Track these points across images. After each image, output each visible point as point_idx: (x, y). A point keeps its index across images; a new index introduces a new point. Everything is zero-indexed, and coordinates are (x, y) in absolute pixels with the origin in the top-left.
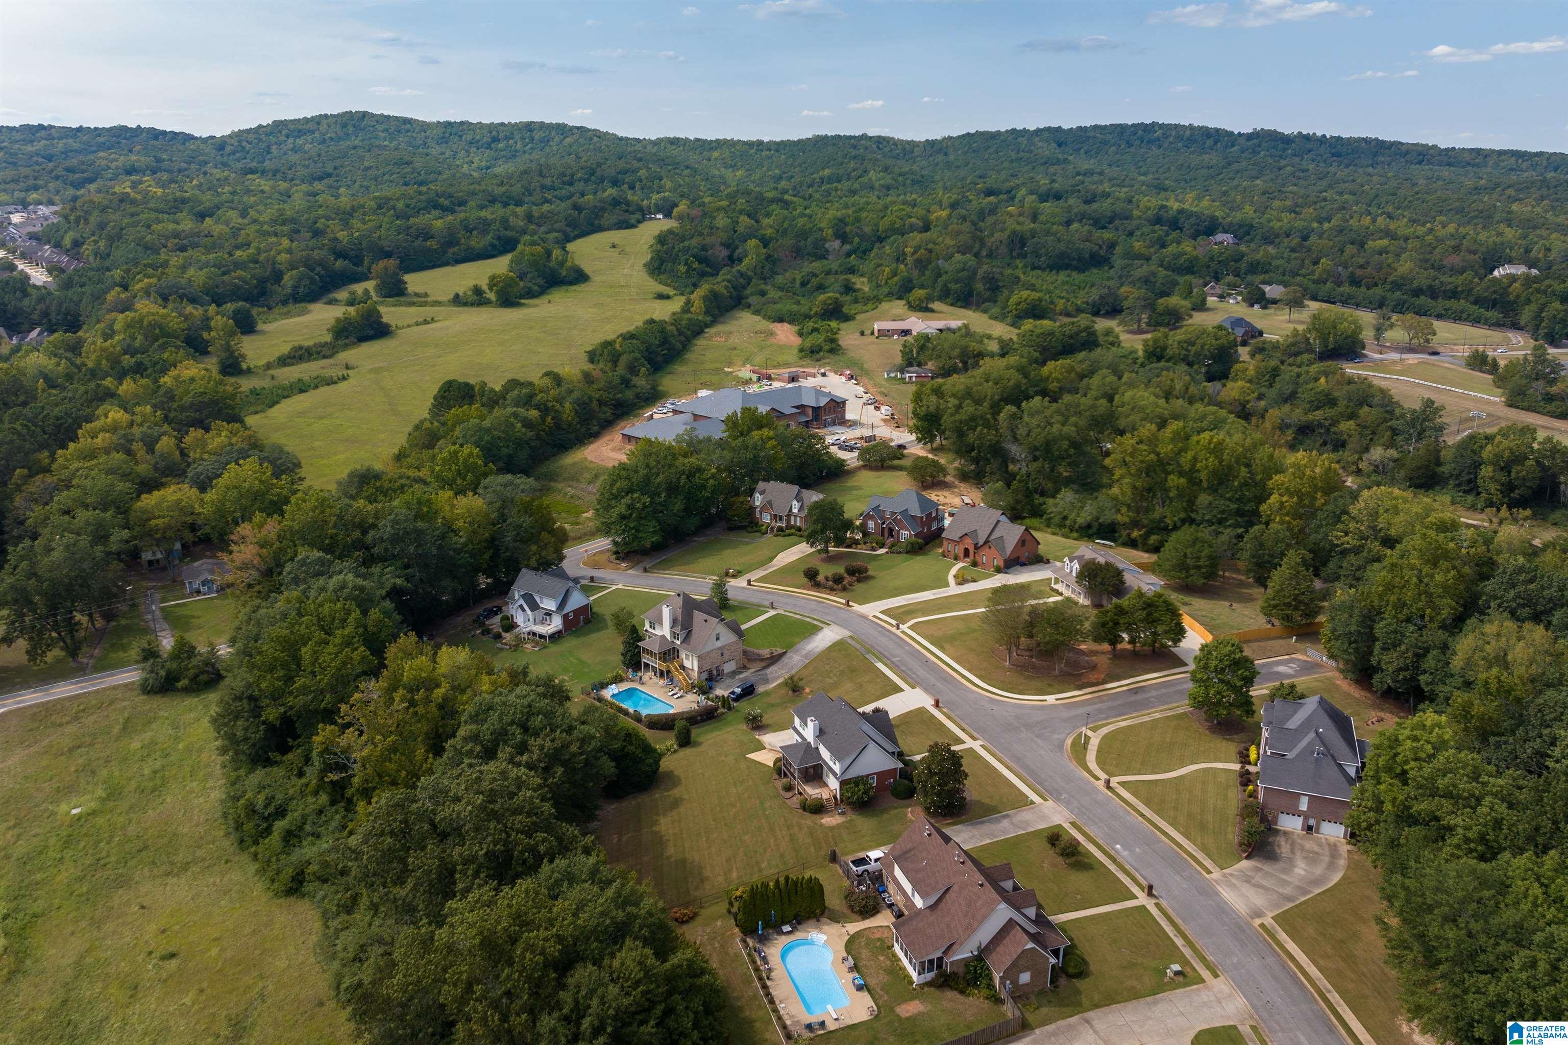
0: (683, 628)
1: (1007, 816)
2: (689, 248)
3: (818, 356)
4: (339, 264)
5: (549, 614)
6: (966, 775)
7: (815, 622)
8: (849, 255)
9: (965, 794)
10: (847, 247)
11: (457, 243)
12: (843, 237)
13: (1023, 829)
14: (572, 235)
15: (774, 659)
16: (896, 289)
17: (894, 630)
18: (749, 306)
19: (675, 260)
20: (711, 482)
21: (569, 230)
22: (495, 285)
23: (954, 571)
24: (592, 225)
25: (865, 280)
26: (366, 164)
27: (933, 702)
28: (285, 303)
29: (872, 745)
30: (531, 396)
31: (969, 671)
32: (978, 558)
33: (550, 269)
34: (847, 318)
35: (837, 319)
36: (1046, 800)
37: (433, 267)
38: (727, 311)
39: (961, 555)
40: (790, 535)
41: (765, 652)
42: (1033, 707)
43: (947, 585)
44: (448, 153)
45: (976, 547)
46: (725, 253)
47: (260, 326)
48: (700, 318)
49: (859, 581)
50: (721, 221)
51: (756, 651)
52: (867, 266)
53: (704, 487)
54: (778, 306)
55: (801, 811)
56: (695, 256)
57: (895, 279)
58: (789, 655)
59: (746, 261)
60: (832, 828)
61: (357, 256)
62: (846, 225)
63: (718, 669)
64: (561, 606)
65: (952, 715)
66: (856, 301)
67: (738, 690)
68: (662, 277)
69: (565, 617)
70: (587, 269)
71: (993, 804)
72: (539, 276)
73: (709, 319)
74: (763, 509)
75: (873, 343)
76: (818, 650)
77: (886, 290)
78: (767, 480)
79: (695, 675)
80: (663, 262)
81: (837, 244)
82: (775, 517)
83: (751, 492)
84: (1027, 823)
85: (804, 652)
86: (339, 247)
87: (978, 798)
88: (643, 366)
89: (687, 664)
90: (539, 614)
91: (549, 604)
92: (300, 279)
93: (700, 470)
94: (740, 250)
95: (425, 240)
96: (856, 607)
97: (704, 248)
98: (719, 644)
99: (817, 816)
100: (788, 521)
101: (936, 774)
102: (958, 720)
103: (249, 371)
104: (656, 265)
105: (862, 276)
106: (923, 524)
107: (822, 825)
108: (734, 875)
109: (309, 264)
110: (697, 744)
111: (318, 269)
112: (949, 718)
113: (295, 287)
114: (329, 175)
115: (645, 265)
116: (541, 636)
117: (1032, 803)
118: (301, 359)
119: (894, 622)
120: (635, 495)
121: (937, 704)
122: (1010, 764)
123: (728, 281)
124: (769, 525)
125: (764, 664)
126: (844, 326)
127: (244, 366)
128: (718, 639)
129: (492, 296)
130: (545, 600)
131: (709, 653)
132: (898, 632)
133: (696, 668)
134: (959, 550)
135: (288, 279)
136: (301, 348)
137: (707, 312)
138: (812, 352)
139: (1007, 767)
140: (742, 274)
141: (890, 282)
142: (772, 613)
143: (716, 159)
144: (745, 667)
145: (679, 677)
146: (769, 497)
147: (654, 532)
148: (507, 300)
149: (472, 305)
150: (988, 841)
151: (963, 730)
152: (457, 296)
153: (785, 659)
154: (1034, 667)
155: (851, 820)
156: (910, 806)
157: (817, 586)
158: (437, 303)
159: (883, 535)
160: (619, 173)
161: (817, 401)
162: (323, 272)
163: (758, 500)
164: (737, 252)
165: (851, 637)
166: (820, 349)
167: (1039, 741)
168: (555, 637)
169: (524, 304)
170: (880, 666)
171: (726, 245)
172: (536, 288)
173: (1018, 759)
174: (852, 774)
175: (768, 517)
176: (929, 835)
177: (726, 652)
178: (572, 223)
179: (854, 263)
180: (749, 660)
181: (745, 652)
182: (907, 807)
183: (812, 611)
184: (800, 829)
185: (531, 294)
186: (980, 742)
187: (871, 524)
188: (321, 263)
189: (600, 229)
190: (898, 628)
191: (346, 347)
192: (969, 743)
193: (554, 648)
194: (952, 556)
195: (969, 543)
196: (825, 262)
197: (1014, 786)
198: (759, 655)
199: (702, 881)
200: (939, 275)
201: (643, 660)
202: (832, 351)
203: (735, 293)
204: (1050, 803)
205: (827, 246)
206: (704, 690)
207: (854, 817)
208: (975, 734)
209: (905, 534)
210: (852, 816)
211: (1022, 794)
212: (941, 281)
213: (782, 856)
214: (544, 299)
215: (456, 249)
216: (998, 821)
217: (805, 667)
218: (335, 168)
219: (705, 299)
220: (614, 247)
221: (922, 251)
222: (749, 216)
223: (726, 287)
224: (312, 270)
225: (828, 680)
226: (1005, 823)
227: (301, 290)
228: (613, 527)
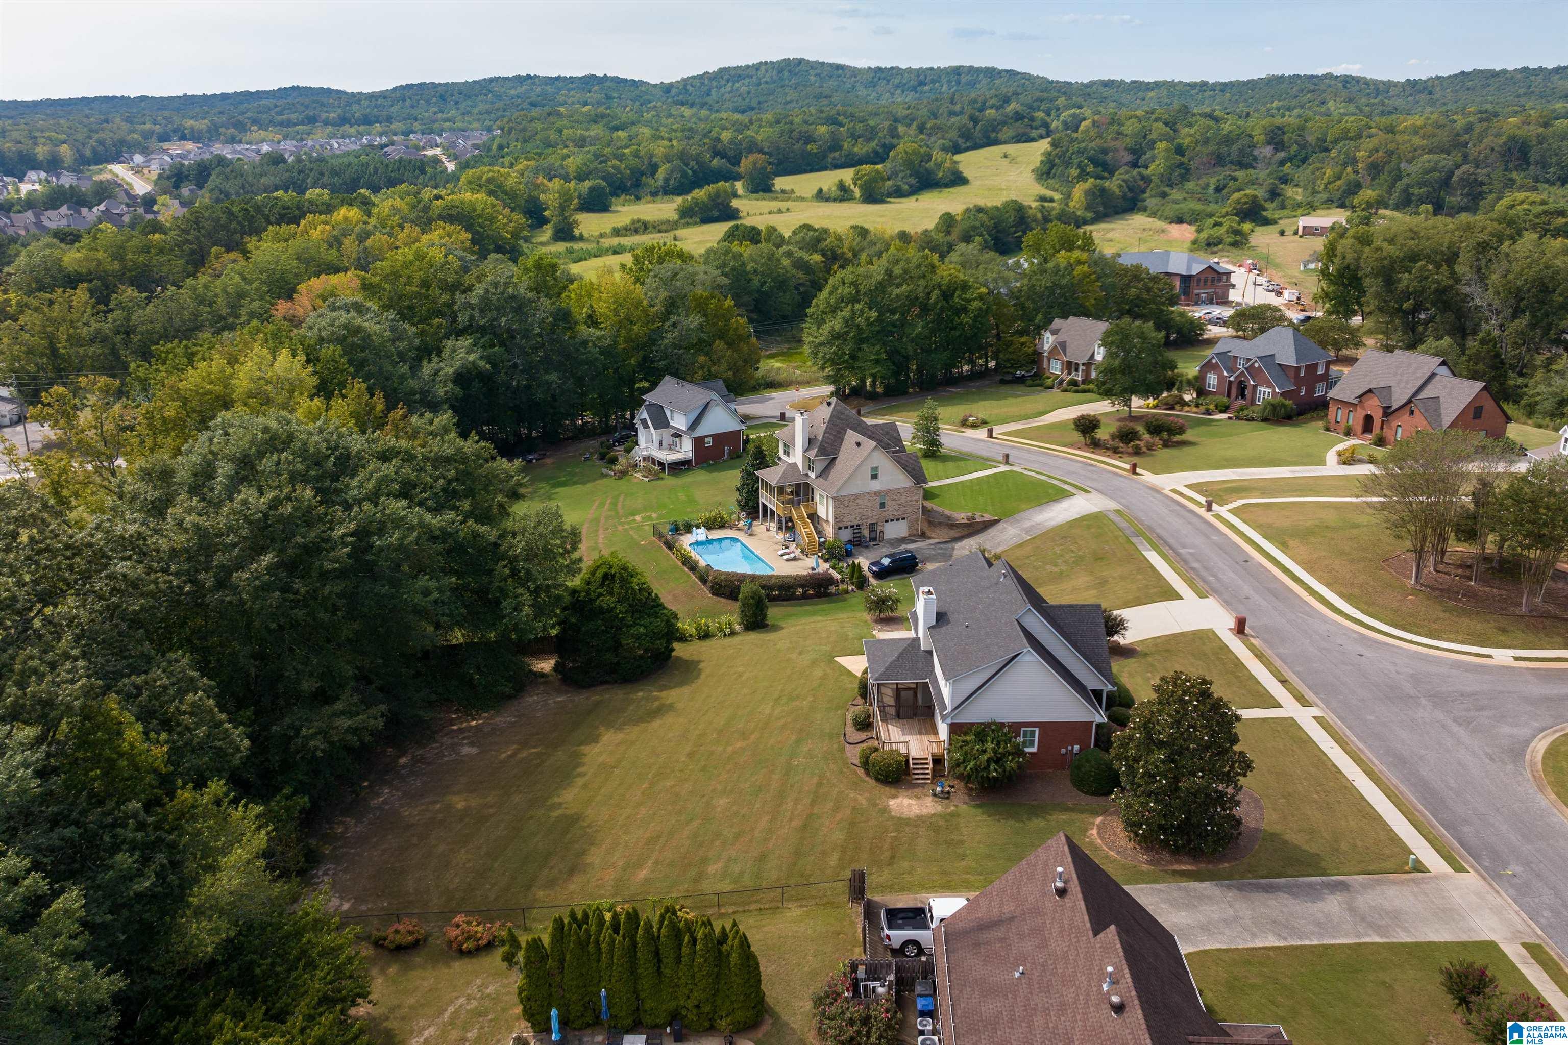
0: (823, 451)
1: (1343, 887)
2: (1085, 149)
3: (1215, 249)
4: (716, 162)
5: (677, 435)
6: (1247, 766)
7: (1066, 487)
8: (1282, 163)
9: (1238, 811)
10: (1282, 155)
11: (841, 148)
12: (1279, 146)
13: (1378, 929)
14: (964, 146)
15: (974, 528)
16: (1338, 195)
17: (1202, 512)
18: (1145, 209)
19: (1068, 164)
20: (976, 304)
21: (960, 141)
22: (859, 179)
23: (1341, 447)
24: (988, 138)
25: (1300, 190)
26: (788, 99)
27: (1232, 624)
28: (654, 194)
29: (1030, 657)
30: (819, 240)
31: (1328, 585)
32: (1388, 433)
33: (926, 169)
34: (1267, 222)
35: (1253, 221)
36: (1459, 869)
37: (811, 171)
38: (1117, 213)
39: (1359, 428)
40: (1084, 391)
41: (961, 516)
42: (1457, 665)
43: (1322, 462)
44: (874, 95)
45: (1387, 412)
46: (1128, 158)
47: (613, 208)
48: (1079, 213)
49: (1166, 445)
50: (1130, 127)
51: (947, 512)
52: (1303, 174)
53: (965, 310)
54: (1182, 205)
55: (861, 772)
56: (1091, 159)
57: (1338, 183)
58: (1000, 526)
59: (1152, 167)
60: (902, 822)
61: (735, 157)
62: (1284, 133)
63: (872, 527)
64: (693, 426)
65: (1268, 652)
66: (1283, 207)
67: (886, 561)
68: (1051, 181)
69: (698, 442)
70: (967, 173)
71: (1313, 848)
72: (911, 175)
73: (1089, 215)
74: (1053, 351)
75: (1293, 242)
76: (1052, 523)
77: (1324, 196)
78: (1065, 317)
79: (829, 530)
80: (1052, 165)
81: (1268, 151)
82: (1070, 366)
83: (1039, 330)
84: (1396, 916)
85: (1027, 524)
86: (719, 146)
87: (1277, 828)
88: (981, 235)
89: (821, 511)
90: (666, 433)
91: (679, 422)
92: (672, 172)
93: (965, 287)
94: (1148, 156)
95: (806, 143)
96: (1147, 477)
97: (1105, 151)
98: (876, 486)
99: (887, 790)
100: (1087, 373)
101: (1161, 745)
102: (1278, 663)
103: (581, 238)
104: (1045, 169)
105: (1297, 185)
106: (1298, 381)
107: (885, 810)
108: (643, 874)
109: (683, 156)
110: (776, 628)
111: (693, 163)
112: (1259, 655)
113: (667, 180)
114: (753, 109)
115: (1033, 171)
116: (661, 464)
117: (1419, 867)
118: (636, 231)
119: (1203, 500)
120: (858, 307)
121: (1240, 628)
122: (1378, 766)
123: (1124, 181)
124: (1058, 376)
125: (953, 533)
126: (1259, 229)
127: (577, 232)
128: (874, 476)
129: (857, 193)
130: (676, 416)
131: (856, 496)
132: (1208, 516)
133: (831, 519)
134: (1356, 420)
135: (661, 173)
136: (639, 221)
137: (1088, 208)
138: (1208, 245)
139: (1370, 774)
140: (1143, 178)
141: (1330, 187)
142: (1003, 468)
143: (1151, 98)
144: (923, 536)
145: (805, 530)
146: (1062, 337)
147: (877, 362)
148: (870, 196)
149: (835, 200)
150: (1272, 941)
151: (1284, 682)
152: (820, 191)
153: (992, 532)
154: (1471, 595)
155: (952, 815)
156: (1104, 812)
157: (1096, 445)
158: (802, 199)
159: (1229, 395)
160: (1036, 100)
161: (1189, 267)
162: (696, 167)
163: (1048, 340)
164: (1144, 157)
165: (1117, 511)
166: (1220, 242)
167: (1461, 732)
168: (678, 468)
169: (889, 202)
170: (1153, 558)
171: (1132, 151)
172: (906, 187)
173: (1400, 762)
174: (977, 714)
175: (1059, 366)
176: (1061, 893)
177: (889, 503)
178: (966, 135)
179: (1289, 171)
180: (931, 523)
181: (925, 510)
182: (1095, 813)
183: (1070, 473)
184: (837, 809)
185: (899, 193)
186: (1315, 711)
187: (1212, 379)
188: (697, 158)
189: (996, 142)
190: (1209, 508)
191: (687, 225)
192: (1290, 708)
193: (670, 481)
194: (1342, 430)
195: (1373, 407)
196: (1251, 171)
197: (1376, 818)
198: (949, 518)
199: (572, 871)
200: (1399, 178)
201: (762, 500)
202: (1235, 244)
203: (1129, 195)
204: (1471, 879)
205: (1256, 153)
206: (834, 554)
207: (963, 808)
208: (1310, 695)
209: (1265, 393)
210: (961, 805)
211: (1395, 840)
212: (1400, 185)
213: (763, 858)
214: (913, 198)
215: (837, 154)
216: (1314, 894)
217: (1021, 545)
218: (759, 103)
219: (1088, 193)
220: (1006, 157)
221: (1380, 153)
222: (1166, 124)
223: (1120, 186)
224: (687, 165)
225: (1049, 568)
226: (1333, 904)
227: (672, 182)
228: (821, 349)
